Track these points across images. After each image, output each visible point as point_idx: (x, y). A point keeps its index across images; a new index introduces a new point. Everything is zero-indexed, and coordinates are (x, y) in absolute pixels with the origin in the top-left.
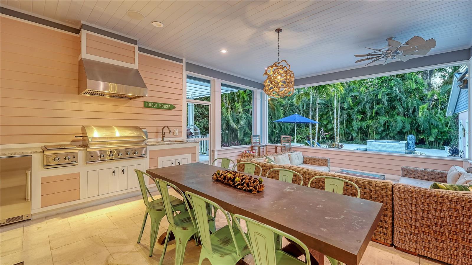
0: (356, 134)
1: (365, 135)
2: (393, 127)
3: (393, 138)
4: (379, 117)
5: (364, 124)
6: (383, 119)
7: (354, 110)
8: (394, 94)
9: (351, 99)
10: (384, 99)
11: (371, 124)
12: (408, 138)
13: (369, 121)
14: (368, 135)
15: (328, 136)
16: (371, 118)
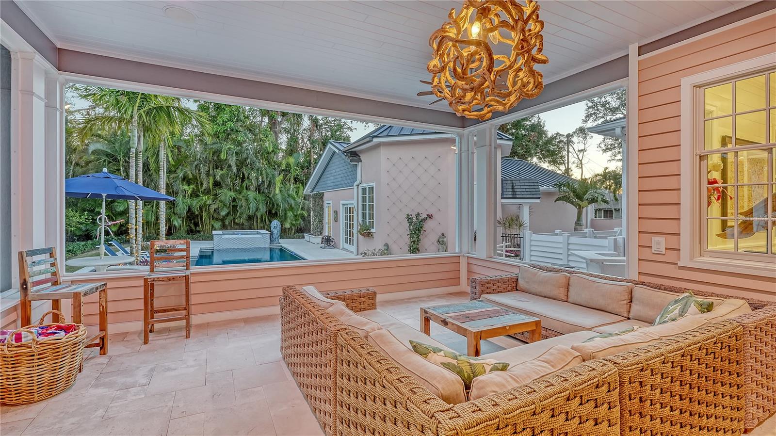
0: (180, 222)
1: (194, 222)
2: (243, 208)
3: (241, 227)
4: (220, 191)
5: (196, 203)
6: (226, 195)
7: (176, 175)
8: (245, 156)
9: (170, 152)
10: (232, 161)
11: (208, 203)
12: (271, 225)
13: (204, 198)
14: (198, 223)
15: (114, 229)
16: (207, 192)
